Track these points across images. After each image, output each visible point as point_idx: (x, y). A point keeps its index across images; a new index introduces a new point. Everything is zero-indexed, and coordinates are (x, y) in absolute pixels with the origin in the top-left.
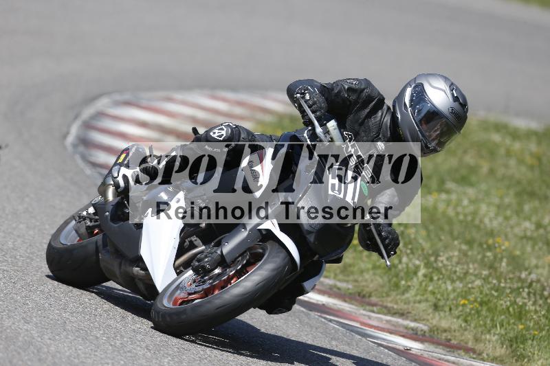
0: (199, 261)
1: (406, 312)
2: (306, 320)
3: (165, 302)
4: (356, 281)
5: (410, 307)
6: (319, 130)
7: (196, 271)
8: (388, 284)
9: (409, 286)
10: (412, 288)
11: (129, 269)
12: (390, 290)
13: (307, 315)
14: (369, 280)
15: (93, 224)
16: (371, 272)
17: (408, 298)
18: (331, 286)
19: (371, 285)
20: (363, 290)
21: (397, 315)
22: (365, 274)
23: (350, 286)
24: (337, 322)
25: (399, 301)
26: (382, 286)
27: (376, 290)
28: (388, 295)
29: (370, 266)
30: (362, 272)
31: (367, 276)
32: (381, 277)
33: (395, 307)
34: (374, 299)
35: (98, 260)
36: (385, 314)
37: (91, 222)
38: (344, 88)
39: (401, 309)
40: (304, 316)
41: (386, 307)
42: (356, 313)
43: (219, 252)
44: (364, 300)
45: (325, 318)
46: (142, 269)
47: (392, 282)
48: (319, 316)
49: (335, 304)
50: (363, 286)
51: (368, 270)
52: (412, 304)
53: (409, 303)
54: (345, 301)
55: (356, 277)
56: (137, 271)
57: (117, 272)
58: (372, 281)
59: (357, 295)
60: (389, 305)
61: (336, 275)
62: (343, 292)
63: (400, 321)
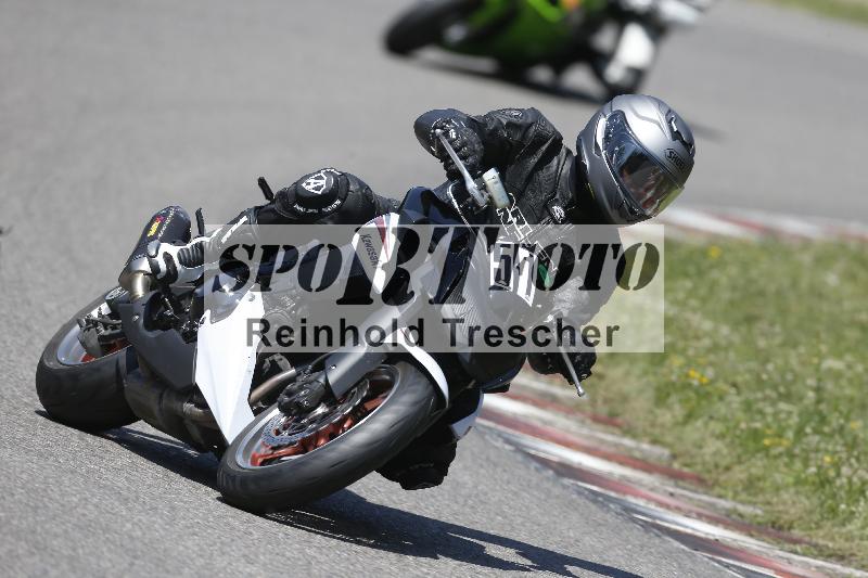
0: (290, 394)
1: (847, 553)
2: (689, 565)
3: (240, 459)
4: (769, 503)
5: (854, 545)
6: (471, 185)
7: (285, 409)
8: (818, 509)
9: (852, 513)
10: (857, 515)
11: (175, 405)
12: (823, 518)
13: (691, 556)
14: (790, 502)
15: (109, 332)
16: (792, 490)
17: (850, 532)
18: (727, 510)
19: (792, 511)
20: (778, 518)
21: (833, 559)
22: (782, 492)
23: (759, 512)
24: (739, 568)
25: (837, 537)
26: (811, 512)
27: (800, 518)
28: (818, 526)
29: (790, 480)
30: (777, 489)
31: (785, 496)
32: (808, 498)
33: (831, 545)
34: (796, 533)
35: (121, 389)
36: (815, 557)
37: (106, 329)
38: (501, 123)
39: (840, 550)
40: (685, 557)
41: (816, 546)
42: (767, 554)
43: (322, 380)
44: (781, 533)
45: (719, 562)
46: (198, 406)
47: (826, 505)
48: (710, 558)
49: (735, 540)
50: (779, 512)
51: (787, 487)
52: (857, 541)
53: (853, 540)
54: (751, 536)
55: (768, 496)
56: (191, 410)
57: (156, 409)
58: (794, 503)
59: (770, 525)
60: (821, 542)
61: (736, 493)
62: (747, 521)
63: (838, 567)
